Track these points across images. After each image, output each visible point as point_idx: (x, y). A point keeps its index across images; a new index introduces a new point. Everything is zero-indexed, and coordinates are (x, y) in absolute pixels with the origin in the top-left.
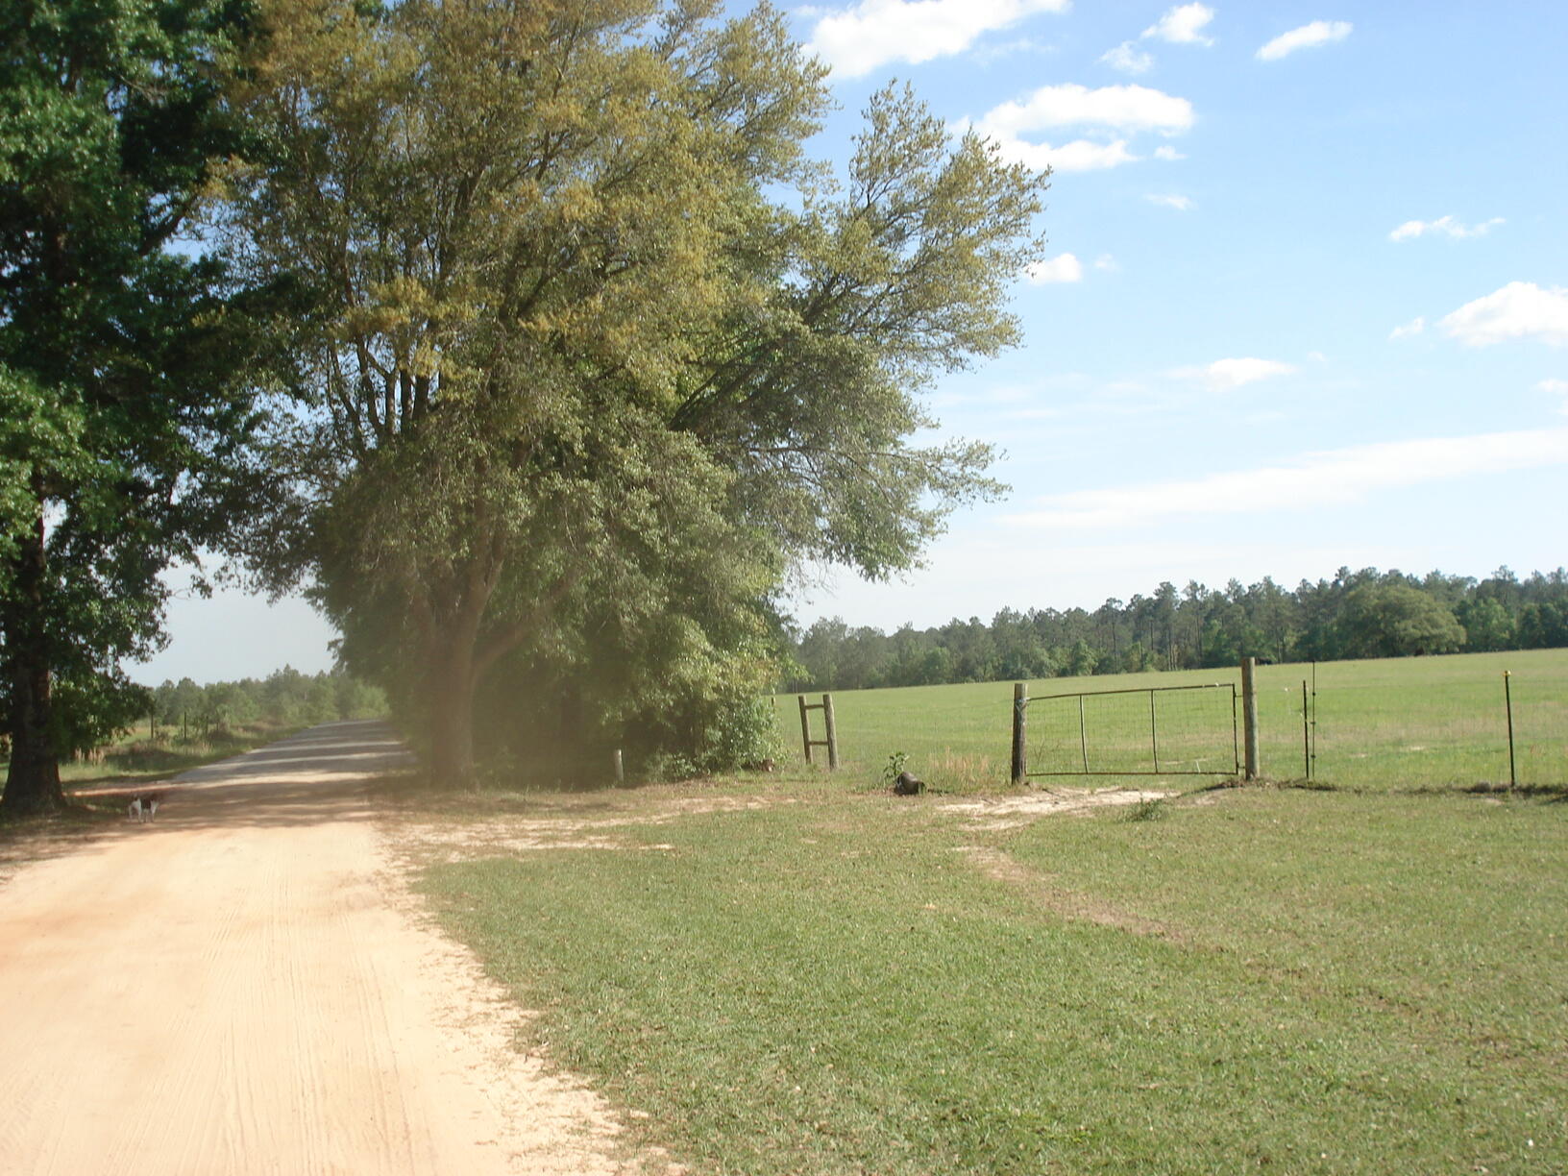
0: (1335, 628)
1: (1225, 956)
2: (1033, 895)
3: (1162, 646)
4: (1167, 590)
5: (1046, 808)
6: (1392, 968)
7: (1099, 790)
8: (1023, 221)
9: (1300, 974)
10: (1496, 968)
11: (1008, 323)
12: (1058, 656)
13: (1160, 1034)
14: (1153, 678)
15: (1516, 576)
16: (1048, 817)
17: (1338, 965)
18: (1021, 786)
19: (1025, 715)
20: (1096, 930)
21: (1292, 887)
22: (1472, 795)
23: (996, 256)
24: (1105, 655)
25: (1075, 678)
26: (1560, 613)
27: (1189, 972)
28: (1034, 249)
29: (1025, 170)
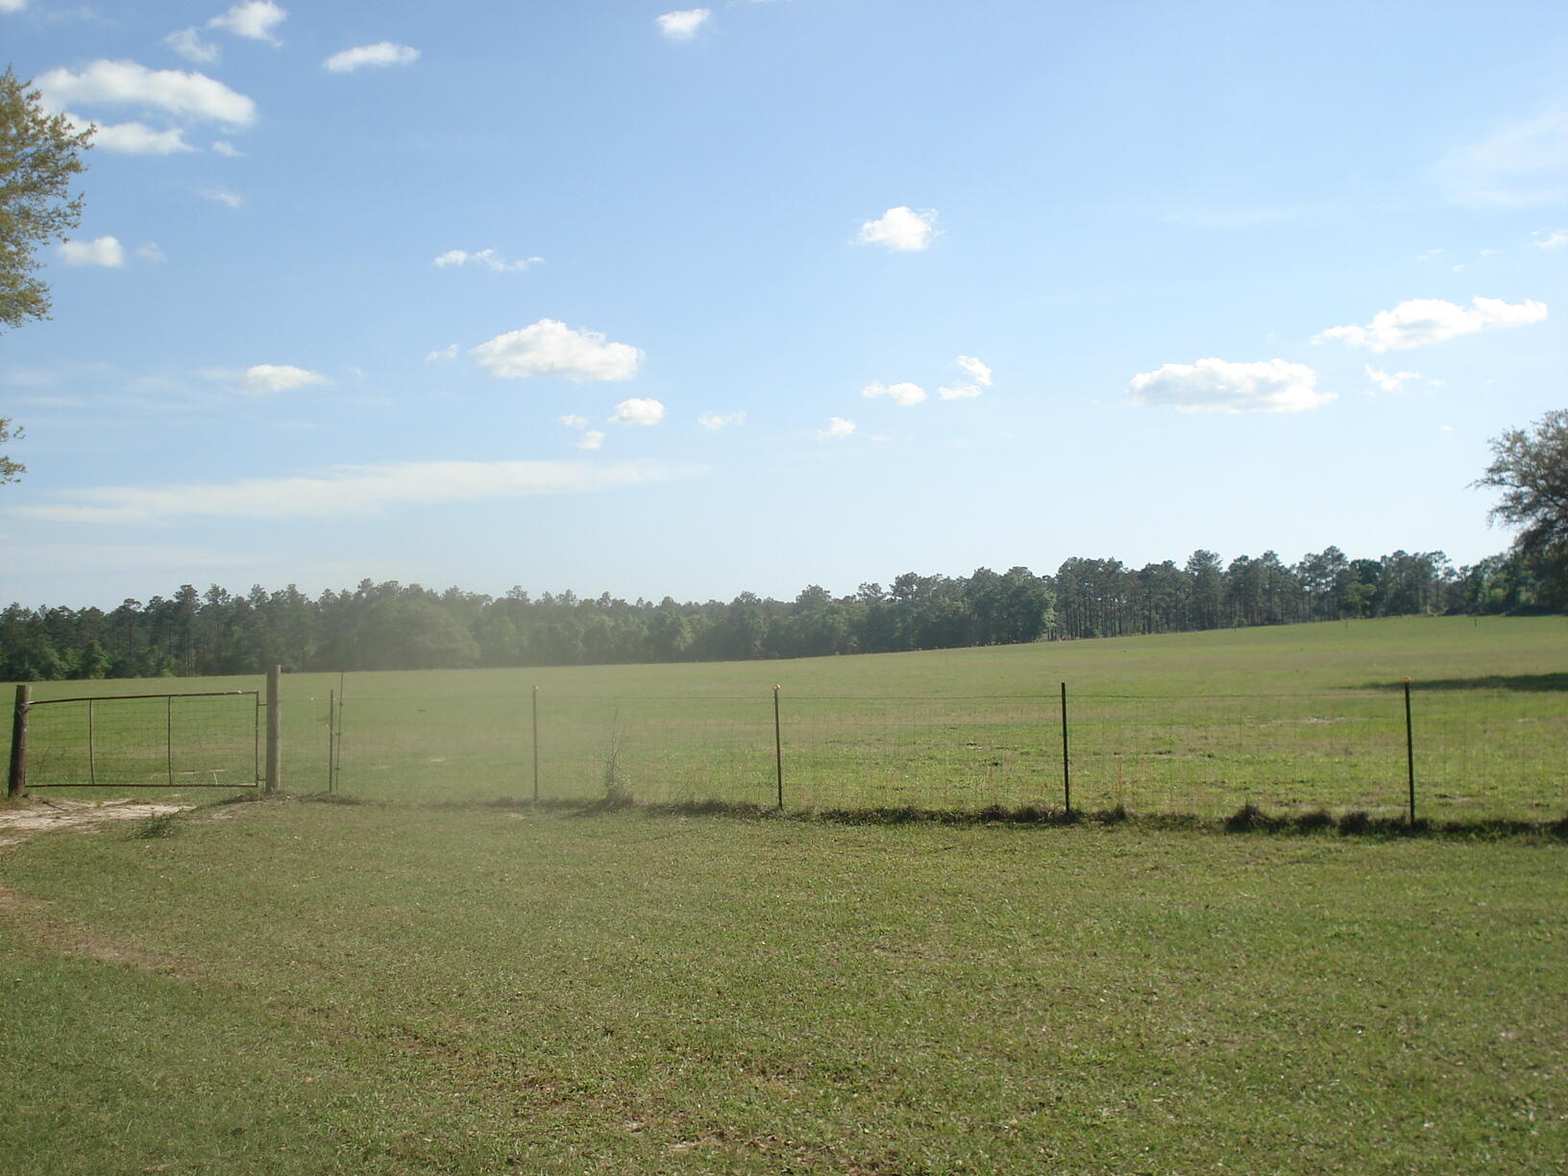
0: (356, 639)
1: (244, 995)
2: (25, 927)
3: (180, 650)
4: (187, 593)
5: (46, 823)
6: (427, 1004)
7: (106, 803)
8: (60, 178)
9: (326, 1012)
10: (533, 997)
11: (33, 290)
12: (69, 657)
13: (170, 1097)
14: (168, 683)
15: (528, 596)
16: (49, 833)
17: (368, 1001)
18: (18, 799)
19: (27, 720)
20: (97, 968)
21: (315, 910)
22: (496, 809)
23: (25, 214)
24: (120, 658)
25: (87, 681)
26: (566, 633)
27: (203, 1015)
28: (69, 211)
29: (66, 124)
